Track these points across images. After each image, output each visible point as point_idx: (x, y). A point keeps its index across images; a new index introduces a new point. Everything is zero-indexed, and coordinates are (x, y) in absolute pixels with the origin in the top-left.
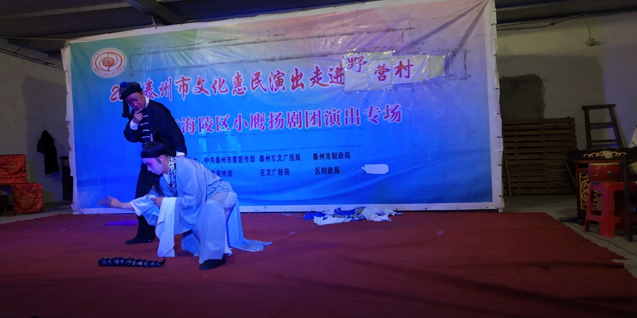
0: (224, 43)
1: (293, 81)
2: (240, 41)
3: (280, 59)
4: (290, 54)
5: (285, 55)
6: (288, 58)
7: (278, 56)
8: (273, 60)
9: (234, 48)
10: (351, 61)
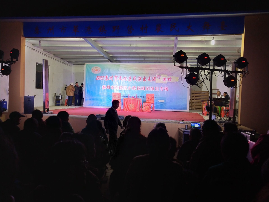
0: (127, 68)
1: (144, 79)
2: (131, 68)
3: (141, 74)
4: (144, 73)
5: (142, 73)
6: (143, 74)
7: (140, 73)
8: (139, 74)
9: (130, 70)
10: (158, 76)
